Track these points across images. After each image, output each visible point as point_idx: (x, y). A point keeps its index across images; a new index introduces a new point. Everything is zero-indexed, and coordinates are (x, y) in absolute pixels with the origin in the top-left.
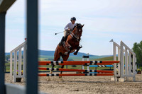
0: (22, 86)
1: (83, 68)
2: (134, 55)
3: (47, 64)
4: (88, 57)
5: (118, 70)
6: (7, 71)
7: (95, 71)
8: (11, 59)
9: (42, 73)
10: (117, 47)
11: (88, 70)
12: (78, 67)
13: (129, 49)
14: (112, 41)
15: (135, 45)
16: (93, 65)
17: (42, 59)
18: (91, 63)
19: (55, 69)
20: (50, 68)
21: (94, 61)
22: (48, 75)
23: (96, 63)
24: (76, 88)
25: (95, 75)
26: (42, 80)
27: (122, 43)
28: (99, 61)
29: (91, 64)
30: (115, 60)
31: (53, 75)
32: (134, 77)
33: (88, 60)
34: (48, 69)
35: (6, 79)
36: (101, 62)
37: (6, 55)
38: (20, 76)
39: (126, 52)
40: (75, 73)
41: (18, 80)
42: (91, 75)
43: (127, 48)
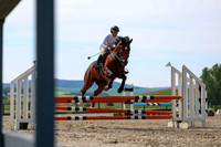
0: (29, 136)
1: (125, 107)
2: (203, 86)
3: (69, 101)
4: (131, 90)
5: (178, 109)
6: (6, 112)
7: (143, 112)
8: (12, 93)
9: (60, 116)
10: (177, 75)
11: (132, 110)
12: (117, 106)
13: (196, 78)
14: (169, 64)
15: (205, 71)
16: (139, 103)
17: (60, 93)
18: (136, 99)
19: (81, 108)
20: (73, 108)
21: (141, 97)
22: (69, 118)
23: (144, 99)
24: (113, 138)
25: (143, 118)
26: (60, 125)
27: (185, 69)
28: (148, 97)
29: (136, 101)
30: (174, 95)
31: (77, 118)
32: (203, 121)
33: (132, 94)
34: (70, 109)
35: (4, 124)
36: (152, 98)
37: (4, 87)
38: (25, 120)
39: (191, 82)
40: (112, 115)
41: (23, 126)
42: (136, 118)
43: (192, 76)
